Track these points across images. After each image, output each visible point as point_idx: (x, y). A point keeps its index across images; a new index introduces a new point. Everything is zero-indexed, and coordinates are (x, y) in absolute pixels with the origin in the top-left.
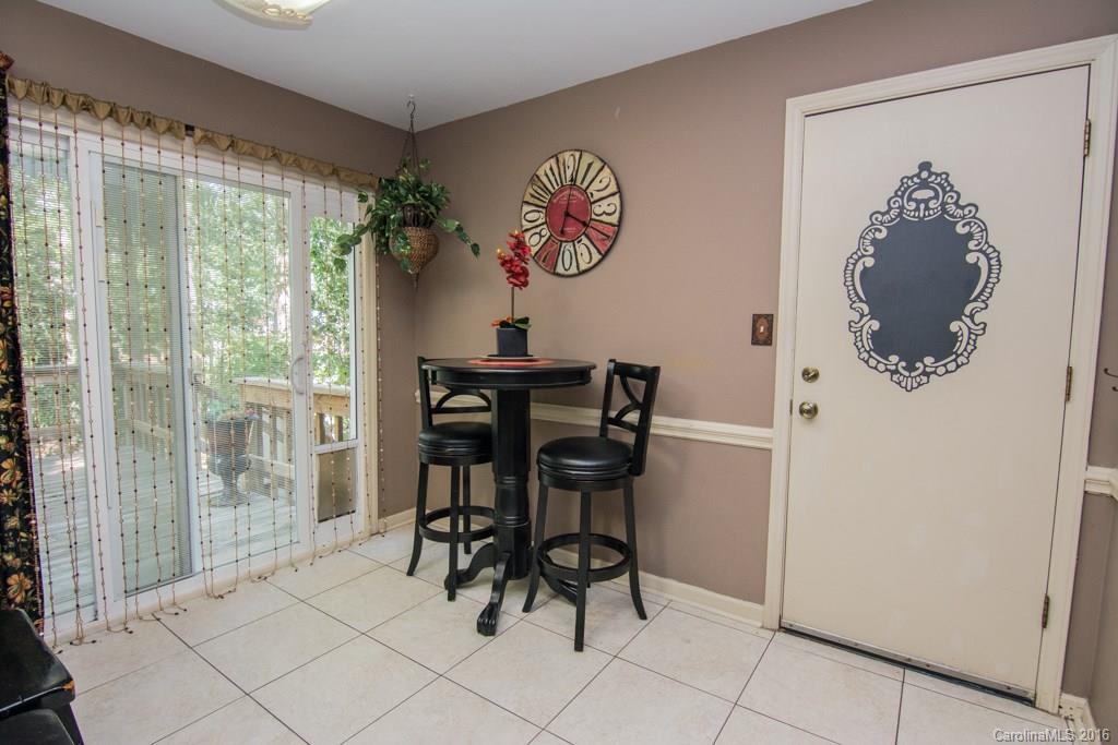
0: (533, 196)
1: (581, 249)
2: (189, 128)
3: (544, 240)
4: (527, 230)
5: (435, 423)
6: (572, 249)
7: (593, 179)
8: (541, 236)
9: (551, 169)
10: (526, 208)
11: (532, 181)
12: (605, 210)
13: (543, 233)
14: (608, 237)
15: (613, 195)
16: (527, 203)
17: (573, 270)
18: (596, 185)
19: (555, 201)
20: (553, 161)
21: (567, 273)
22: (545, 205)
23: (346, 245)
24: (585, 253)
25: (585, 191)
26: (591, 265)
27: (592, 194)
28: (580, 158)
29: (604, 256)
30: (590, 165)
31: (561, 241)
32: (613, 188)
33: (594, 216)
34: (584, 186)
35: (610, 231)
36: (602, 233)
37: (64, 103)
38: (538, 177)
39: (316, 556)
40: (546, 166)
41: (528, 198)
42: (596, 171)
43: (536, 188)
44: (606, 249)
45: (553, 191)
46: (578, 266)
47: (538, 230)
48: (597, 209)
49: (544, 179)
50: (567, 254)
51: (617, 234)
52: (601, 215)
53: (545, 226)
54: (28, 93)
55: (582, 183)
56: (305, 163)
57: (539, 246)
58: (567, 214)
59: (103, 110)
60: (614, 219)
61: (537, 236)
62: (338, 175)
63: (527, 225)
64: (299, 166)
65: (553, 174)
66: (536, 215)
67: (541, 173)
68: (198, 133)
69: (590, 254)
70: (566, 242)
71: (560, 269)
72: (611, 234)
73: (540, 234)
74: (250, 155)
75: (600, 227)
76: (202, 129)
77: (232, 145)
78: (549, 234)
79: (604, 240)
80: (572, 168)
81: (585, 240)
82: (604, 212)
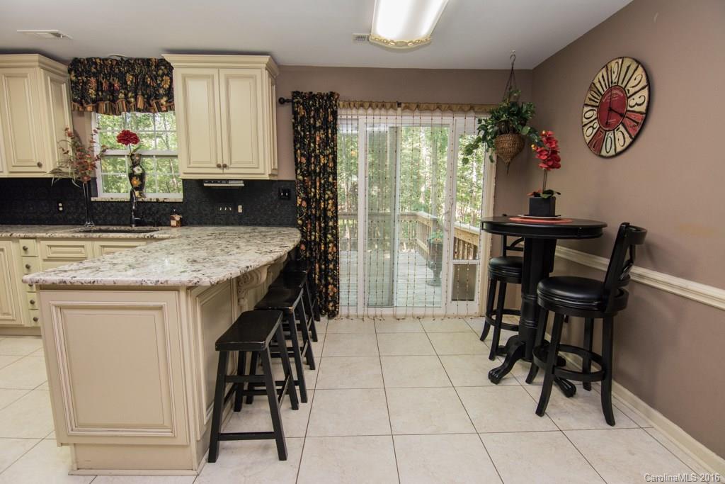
0: (590, 99)
1: (619, 135)
2: (399, 105)
3: (595, 131)
4: (586, 125)
5: (508, 255)
6: (612, 136)
7: (631, 77)
8: (594, 128)
9: (603, 77)
10: (586, 109)
11: (590, 89)
12: (637, 101)
13: (595, 127)
14: (637, 123)
15: (643, 88)
16: (587, 105)
17: (612, 153)
18: (633, 83)
19: (604, 101)
20: (604, 70)
21: (608, 155)
22: (598, 104)
23: (469, 150)
24: (620, 138)
25: (624, 89)
26: (624, 147)
27: (629, 90)
28: (622, 63)
29: (634, 140)
30: (628, 67)
31: (606, 131)
32: (644, 83)
33: (629, 108)
34: (623, 86)
35: (639, 118)
36: (634, 121)
37: (354, 106)
38: (594, 84)
39: (446, 316)
40: (600, 75)
41: (588, 102)
42: (633, 71)
43: (592, 92)
44: (636, 133)
45: (603, 93)
46: (615, 150)
47: (591, 124)
48: (632, 102)
49: (598, 85)
50: (609, 140)
51: (645, 120)
52: (634, 106)
53: (596, 121)
54: (344, 106)
55: (622, 83)
56: (454, 107)
57: (592, 136)
58: (611, 109)
59: (367, 105)
60: (643, 109)
61: (591, 128)
62: (474, 109)
63: (586, 121)
64: (451, 110)
65: (604, 80)
66: (591, 113)
67: (596, 81)
68: (403, 105)
69: (624, 138)
70: (609, 131)
71: (604, 153)
72: (640, 121)
73: (592, 127)
74: (426, 110)
75: (633, 116)
76: (405, 103)
77: (418, 106)
78: (598, 126)
79: (634, 126)
80: (616, 73)
81: (622, 128)
82: (637, 104)
